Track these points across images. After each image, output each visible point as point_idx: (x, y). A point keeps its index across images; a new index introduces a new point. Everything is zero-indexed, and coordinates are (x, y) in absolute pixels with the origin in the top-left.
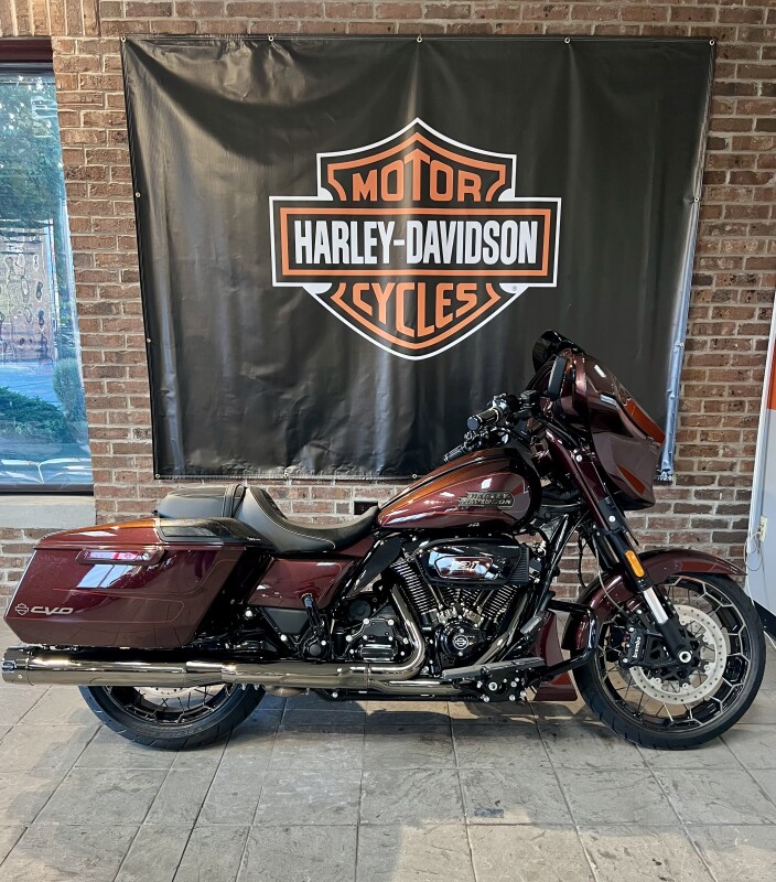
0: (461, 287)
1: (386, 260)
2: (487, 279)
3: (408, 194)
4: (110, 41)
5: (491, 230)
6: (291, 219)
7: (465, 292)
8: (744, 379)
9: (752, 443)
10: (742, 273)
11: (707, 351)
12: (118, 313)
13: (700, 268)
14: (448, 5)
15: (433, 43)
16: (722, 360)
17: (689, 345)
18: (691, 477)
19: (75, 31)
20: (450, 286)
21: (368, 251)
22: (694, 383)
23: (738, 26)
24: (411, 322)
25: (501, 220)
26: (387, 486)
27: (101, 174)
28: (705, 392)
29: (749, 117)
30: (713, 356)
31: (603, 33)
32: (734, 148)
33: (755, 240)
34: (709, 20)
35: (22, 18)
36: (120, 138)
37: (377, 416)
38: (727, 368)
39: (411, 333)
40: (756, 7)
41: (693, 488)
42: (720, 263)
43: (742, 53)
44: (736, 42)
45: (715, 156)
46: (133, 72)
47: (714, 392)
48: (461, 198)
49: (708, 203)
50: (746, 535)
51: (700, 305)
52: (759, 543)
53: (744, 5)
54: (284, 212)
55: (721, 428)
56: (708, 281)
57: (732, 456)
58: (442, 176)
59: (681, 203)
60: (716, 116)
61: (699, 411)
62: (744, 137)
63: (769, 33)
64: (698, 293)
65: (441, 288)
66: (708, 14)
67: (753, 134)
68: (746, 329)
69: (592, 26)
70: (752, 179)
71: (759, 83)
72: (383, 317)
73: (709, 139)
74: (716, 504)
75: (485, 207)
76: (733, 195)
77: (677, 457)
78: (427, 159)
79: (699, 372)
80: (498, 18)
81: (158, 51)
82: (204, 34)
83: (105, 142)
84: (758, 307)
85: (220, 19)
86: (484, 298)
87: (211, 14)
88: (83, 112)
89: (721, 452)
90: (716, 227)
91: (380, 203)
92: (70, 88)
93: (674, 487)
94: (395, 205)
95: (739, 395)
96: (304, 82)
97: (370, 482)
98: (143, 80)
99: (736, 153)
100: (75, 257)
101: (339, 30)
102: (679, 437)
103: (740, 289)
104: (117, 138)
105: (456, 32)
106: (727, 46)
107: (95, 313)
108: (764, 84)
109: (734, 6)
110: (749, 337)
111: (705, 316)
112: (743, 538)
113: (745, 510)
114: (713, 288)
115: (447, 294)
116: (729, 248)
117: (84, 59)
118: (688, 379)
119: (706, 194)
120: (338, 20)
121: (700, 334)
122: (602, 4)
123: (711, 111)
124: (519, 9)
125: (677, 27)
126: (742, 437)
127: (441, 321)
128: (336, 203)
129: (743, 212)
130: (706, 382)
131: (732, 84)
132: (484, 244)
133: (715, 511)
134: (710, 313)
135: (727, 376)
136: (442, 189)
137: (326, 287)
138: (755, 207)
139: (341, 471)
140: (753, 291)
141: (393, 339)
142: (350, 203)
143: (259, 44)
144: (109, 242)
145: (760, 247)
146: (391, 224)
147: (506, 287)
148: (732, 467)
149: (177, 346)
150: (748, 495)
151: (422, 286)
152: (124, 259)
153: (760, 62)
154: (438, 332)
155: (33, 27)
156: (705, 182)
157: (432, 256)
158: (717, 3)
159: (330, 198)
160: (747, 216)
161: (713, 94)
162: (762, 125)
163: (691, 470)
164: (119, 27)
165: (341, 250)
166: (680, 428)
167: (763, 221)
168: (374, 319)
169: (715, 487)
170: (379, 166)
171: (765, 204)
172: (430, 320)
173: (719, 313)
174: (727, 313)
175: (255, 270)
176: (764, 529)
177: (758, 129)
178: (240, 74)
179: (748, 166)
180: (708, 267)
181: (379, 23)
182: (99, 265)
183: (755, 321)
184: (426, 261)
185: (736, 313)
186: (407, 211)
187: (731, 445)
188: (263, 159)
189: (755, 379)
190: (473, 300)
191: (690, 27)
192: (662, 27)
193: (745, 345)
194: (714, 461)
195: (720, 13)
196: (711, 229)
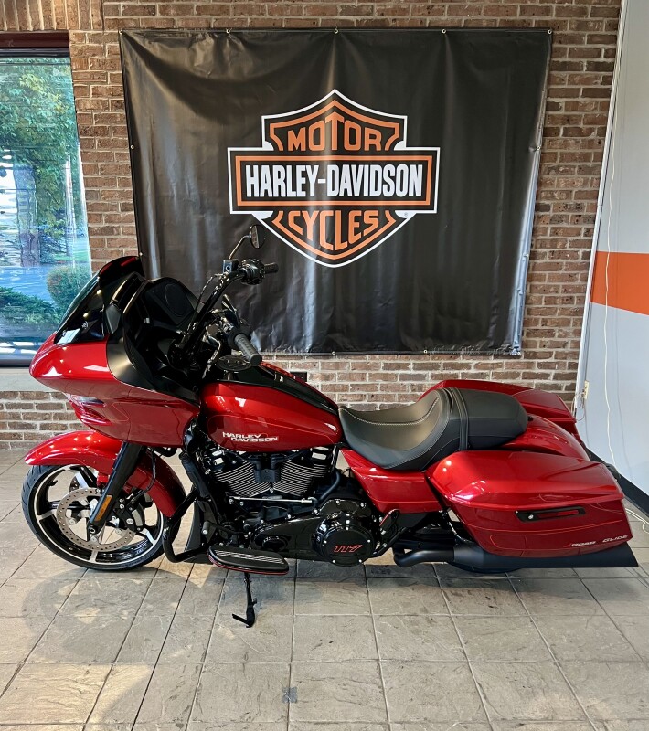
0: (367, 214)
1: (312, 193)
2: (386, 207)
3: (328, 146)
4: (112, 33)
5: (389, 172)
6: (244, 164)
7: (371, 217)
8: (573, 281)
9: (579, 328)
10: (572, 202)
11: (547, 260)
12: (118, 234)
13: (541, 199)
14: (356, 4)
15: (346, 34)
16: (557, 267)
17: (533, 256)
18: (535, 353)
19: (86, 26)
20: (359, 213)
21: (299, 187)
22: (537, 283)
23: (569, 19)
24: (331, 240)
25: (396, 164)
26: (314, 361)
27: (105, 132)
28: (545, 290)
29: (577, 87)
30: (551, 263)
31: (470, 25)
32: (566, 110)
33: (581, 178)
34: (548, 15)
35: (48, 17)
36: (119, 105)
37: (306, 309)
38: (561, 272)
39: (330, 247)
40: (582, 5)
41: (537, 361)
42: (556, 194)
43: (572, 39)
44: (568, 31)
45: (552, 115)
46: (128, 56)
47: (552, 290)
48: (367, 148)
49: (548, 151)
50: (574, 395)
51: (542, 226)
52: (583, 401)
53: (574, 4)
54: (239, 159)
55: (556, 316)
56: (547, 208)
57: (565, 337)
58: (353, 131)
59: (528, 151)
60: (553, 87)
61: (541, 304)
62: (574, 102)
63: (592, 25)
64: (540, 217)
65: (352, 214)
66: (547, 11)
67: (580, 99)
68: (575, 244)
69: (462, 20)
70: (579, 132)
71: (585, 61)
72: (310, 236)
73: (547, 103)
74: (553, 372)
75: (385, 155)
76: (565, 144)
77: (524, 338)
78: (342, 119)
79: (541, 275)
80: (394, 15)
81: (147, 42)
82: (179, 28)
83: (108, 108)
84: (583, 227)
85: (191, 17)
86: (384, 221)
87: (184, 13)
88: (91, 87)
89: (557, 334)
90: (552, 168)
91: (308, 152)
92: (82, 68)
93: (522, 360)
94: (318, 153)
95: (570, 292)
96: (252, 63)
97: (301, 357)
98: (135, 63)
99: (568, 113)
100: (87, 193)
101: (278, 25)
102: (526, 323)
103: (571, 214)
104: (117, 105)
105: (363, 25)
106: (561, 34)
107: (101, 234)
108: (588, 63)
109: (566, 4)
110: (576, 249)
111: (545, 234)
112: (571, 397)
113: (573, 376)
114: (551, 213)
115: (357, 219)
116: (562, 185)
117: (92, 47)
118: (532, 281)
119: (546, 144)
120: (276, 17)
121: (541, 247)
122: (469, 3)
123: (549, 82)
124: (409, 8)
125: (524, 21)
126: (572, 322)
127: (353, 238)
128: (276, 152)
129: (572, 157)
130: (546, 283)
131: (565, 63)
132: (384, 182)
133: (552, 377)
134: (549, 232)
135: (561, 278)
136: (353, 142)
137: (269, 214)
138: (581, 154)
139: (281, 349)
140: (580, 216)
141: (318, 252)
142: (286, 153)
143: (219, 34)
144: (111, 182)
145: (585, 183)
146: (316, 167)
147: (400, 213)
148: (564, 345)
149: (161, 258)
150: (575, 366)
151: (339, 213)
152: (122, 195)
153: (586, 46)
154: (350, 246)
155: (55, 24)
156: (545, 135)
157: (346, 191)
158: (553, 2)
159: (272, 149)
160: (575, 160)
161: (551, 70)
162: (587, 93)
163: (535, 347)
164: (117, 23)
165: (279, 187)
166: (527, 316)
167: (588, 164)
168: (304, 237)
169: (552, 360)
170: (307, 125)
171: (590, 151)
172: (345, 238)
173: (555, 232)
174: (561, 232)
175: (218, 202)
176: (587, 390)
177: (583, 96)
178: (205, 57)
179: (576, 123)
180: (547, 198)
181: (307, 20)
182: (104, 199)
183: (582, 237)
184: (342, 194)
185: (567, 232)
186: (328, 158)
187: (565, 329)
188: (223, 121)
189: (581, 280)
190: (376, 223)
191: (534, 20)
192: (513, 21)
193: (574, 255)
194: (551, 341)
195: (556, 9)
196: (550, 169)
